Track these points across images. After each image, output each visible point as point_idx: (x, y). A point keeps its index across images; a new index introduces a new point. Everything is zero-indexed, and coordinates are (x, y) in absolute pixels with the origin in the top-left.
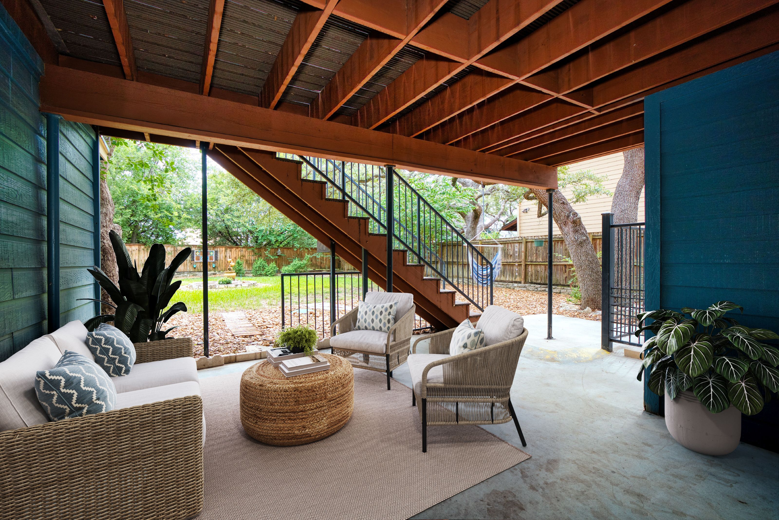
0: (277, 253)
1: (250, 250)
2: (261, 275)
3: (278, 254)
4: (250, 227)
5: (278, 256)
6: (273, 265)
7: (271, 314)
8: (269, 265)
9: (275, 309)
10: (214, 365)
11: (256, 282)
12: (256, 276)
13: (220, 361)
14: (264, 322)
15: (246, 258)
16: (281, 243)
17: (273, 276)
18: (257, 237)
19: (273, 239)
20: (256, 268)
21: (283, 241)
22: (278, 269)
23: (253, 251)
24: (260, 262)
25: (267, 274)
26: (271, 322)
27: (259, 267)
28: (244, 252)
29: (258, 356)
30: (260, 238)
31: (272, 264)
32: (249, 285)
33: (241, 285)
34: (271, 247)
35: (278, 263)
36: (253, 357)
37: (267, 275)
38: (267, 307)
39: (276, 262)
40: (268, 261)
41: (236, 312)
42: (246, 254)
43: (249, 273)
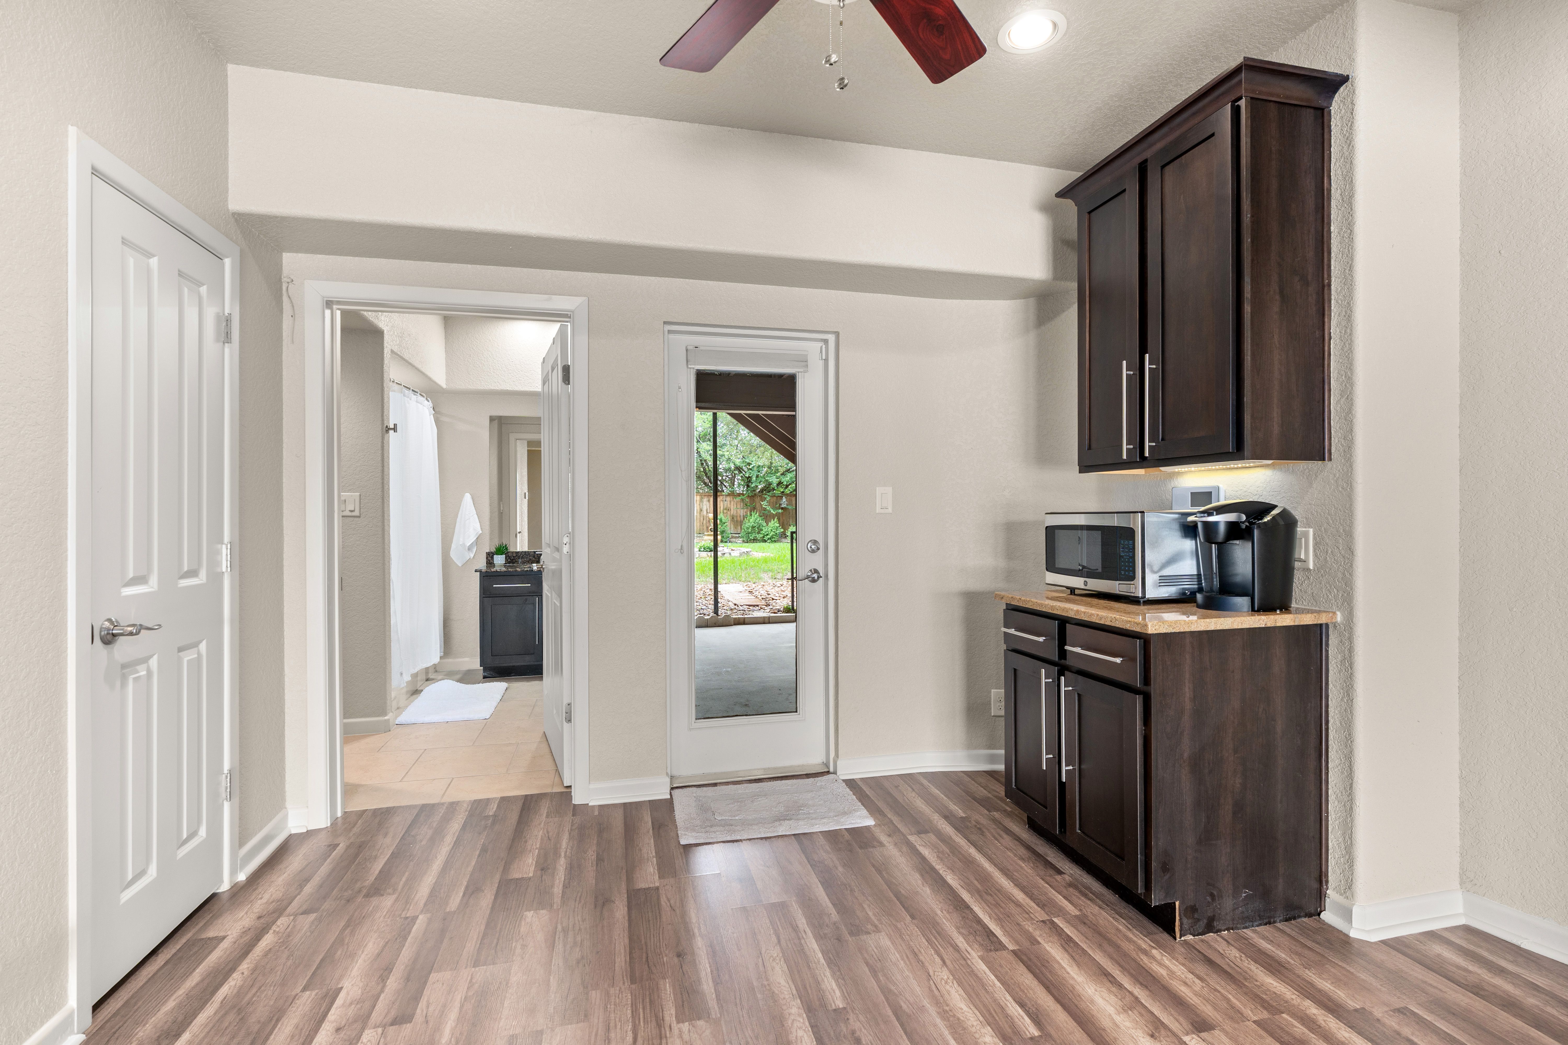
0: (780, 504)
1: (738, 499)
2: (755, 540)
3: (783, 506)
4: (738, 462)
5: (782, 508)
6: (774, 524)
7: (776, 588)
8: (767, 525)
9: (781, 583)
10: (724, 624)
11: (750, 550)
12: (747, 542)
13: (729, 621)
14: (769, 594)
15: (732, 513)
16: (787, 486)
17: (775, 541)
18: (749, 479)
19: (774, 480)
20: (748, 528)
21: (790, 484)
22: (782, 530)
23: (742, 500)
24: (754, 519)
25: (766, 538)
26: (777, 595)
27: (753, 527)
28: (729, 503)
29: (767, 620)
30: (754, 479)
31: (772, 522)
32: (741, 555)
33: (730, 554)
34: (770, 494)
35: (781, 520)
36: (761, 620)
37: (765, 541)
38: (770, 581)
39: (779, 519)
40: (767, 517)
41: (731, 585)
42: (732, 507)
43: (736, 538)
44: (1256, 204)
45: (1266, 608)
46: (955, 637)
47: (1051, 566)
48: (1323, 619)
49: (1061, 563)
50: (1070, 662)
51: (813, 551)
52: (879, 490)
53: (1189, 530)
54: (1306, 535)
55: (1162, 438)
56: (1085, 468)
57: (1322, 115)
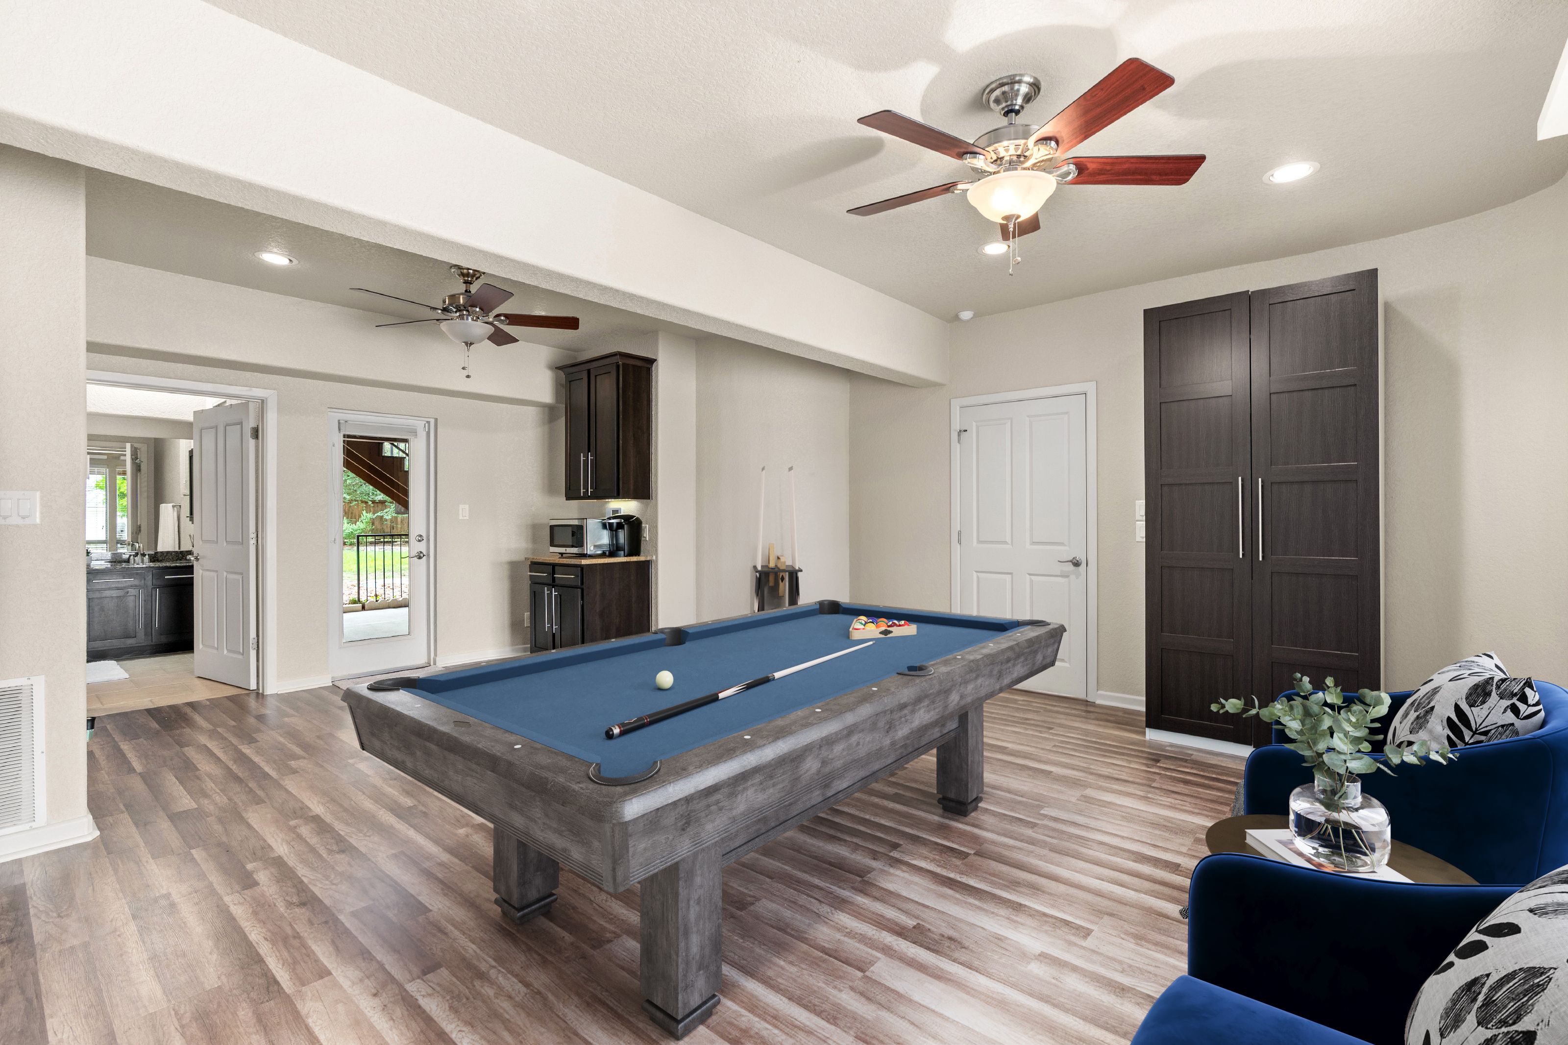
44: (624, 403)
45: (630, 555)
46: (504, 587)
47: (552, 544)
48: (648, 559)
49: (556, 543)
50: (557, 582)
51: (419, 541)
52: (461, 507)
53: (604, 526)
54: (646, 527)
55: (595, 487)
56: (568, 498)
57: (649, 371)
